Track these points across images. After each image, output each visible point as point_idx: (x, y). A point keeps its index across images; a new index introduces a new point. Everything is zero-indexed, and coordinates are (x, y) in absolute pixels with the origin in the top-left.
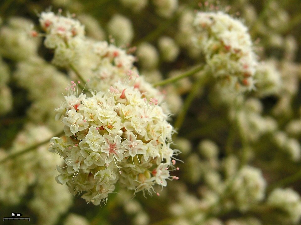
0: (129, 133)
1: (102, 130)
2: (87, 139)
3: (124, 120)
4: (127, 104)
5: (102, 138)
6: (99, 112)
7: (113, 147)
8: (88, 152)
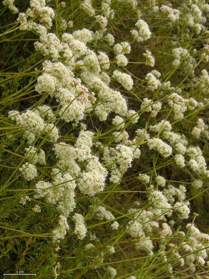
0: (95, 180)
1: (90, 180)
2: (87, 182)
3: (94, 178)
4: (95, 174)
5: (90, 182)
6: (90, 176)
7: (92, 183)
8: (87, 184)
